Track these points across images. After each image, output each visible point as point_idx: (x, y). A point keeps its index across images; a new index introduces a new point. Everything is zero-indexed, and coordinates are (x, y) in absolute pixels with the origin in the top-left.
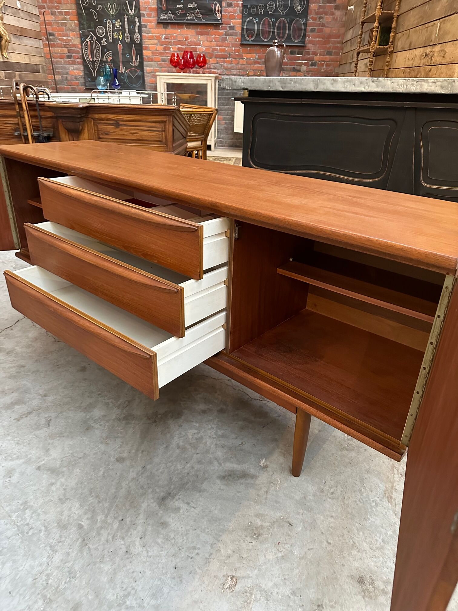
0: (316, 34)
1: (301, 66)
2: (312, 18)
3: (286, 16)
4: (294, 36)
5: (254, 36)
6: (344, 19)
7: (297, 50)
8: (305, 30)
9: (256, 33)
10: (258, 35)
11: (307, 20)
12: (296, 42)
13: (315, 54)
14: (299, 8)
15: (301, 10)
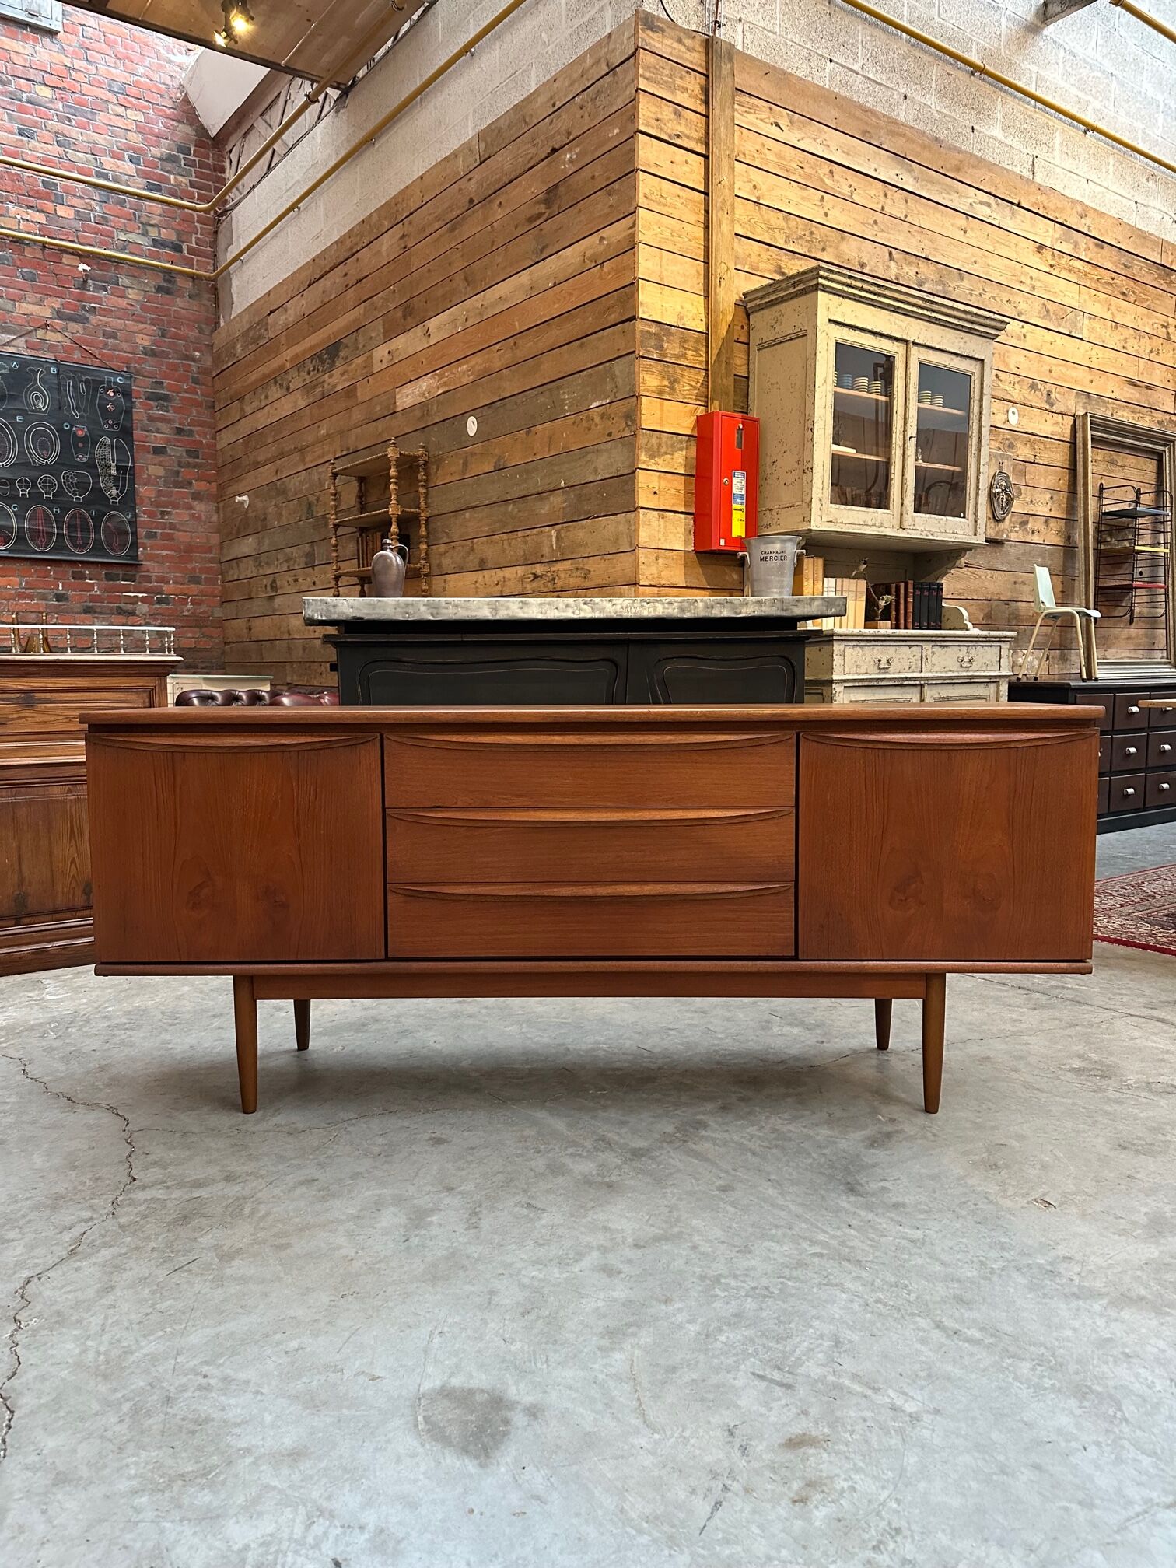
0: (158, 542)
1: (136, 603)
2: (145, 512)
3: (85, 504)
4: (110, 545)
5: (12, 541)
6: (215, 518)
7: (121, 572)
8: (134, 534)
9: (15, 534)
10: (21, 538)
11: (136, 515)
12: (118, 556)
13: (163, 580)
14: (114, 491)
15: (118, 495)
